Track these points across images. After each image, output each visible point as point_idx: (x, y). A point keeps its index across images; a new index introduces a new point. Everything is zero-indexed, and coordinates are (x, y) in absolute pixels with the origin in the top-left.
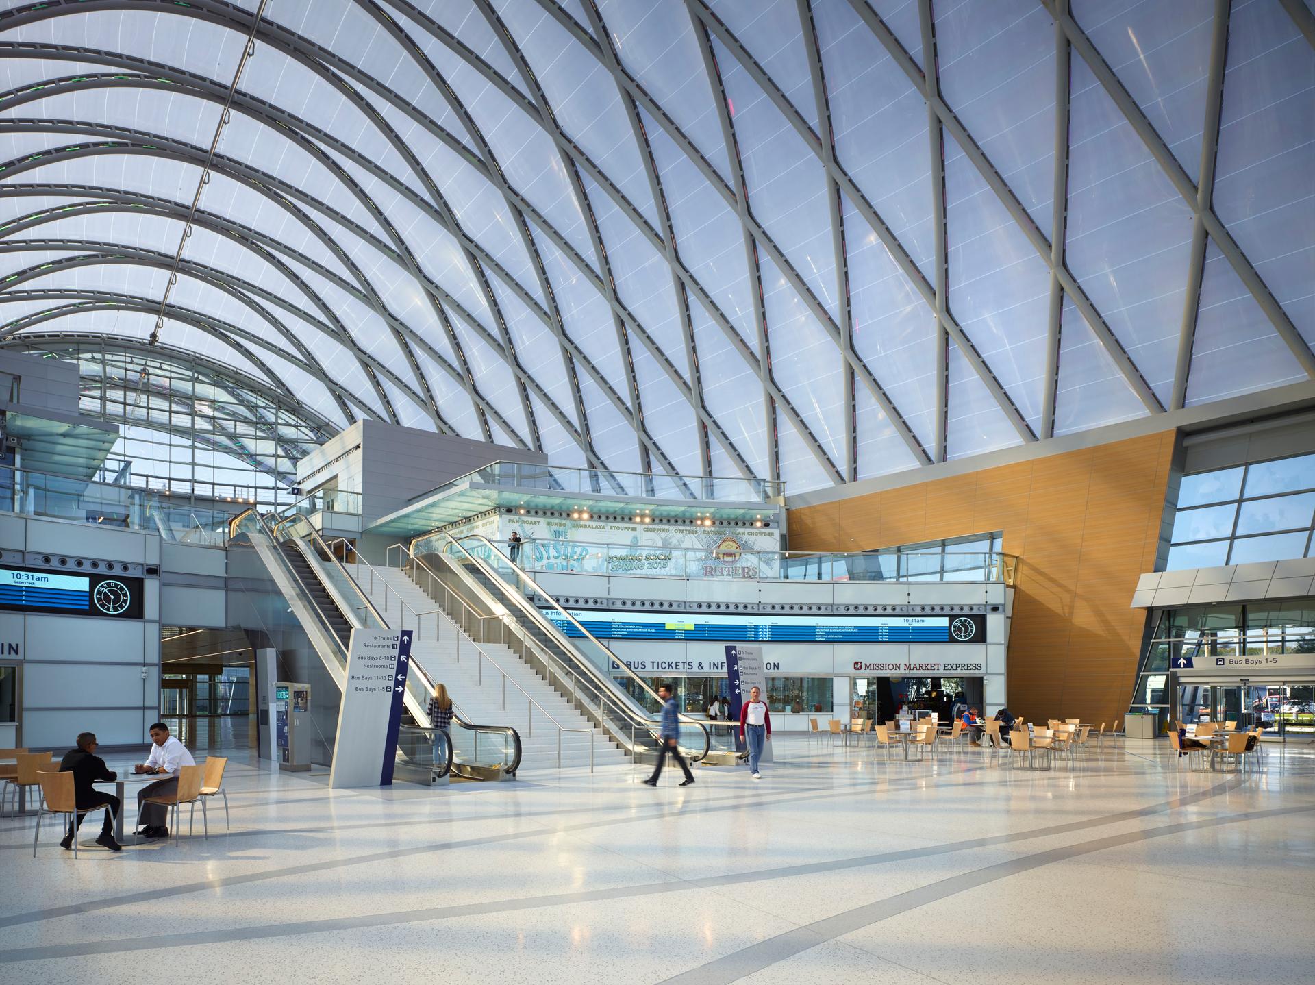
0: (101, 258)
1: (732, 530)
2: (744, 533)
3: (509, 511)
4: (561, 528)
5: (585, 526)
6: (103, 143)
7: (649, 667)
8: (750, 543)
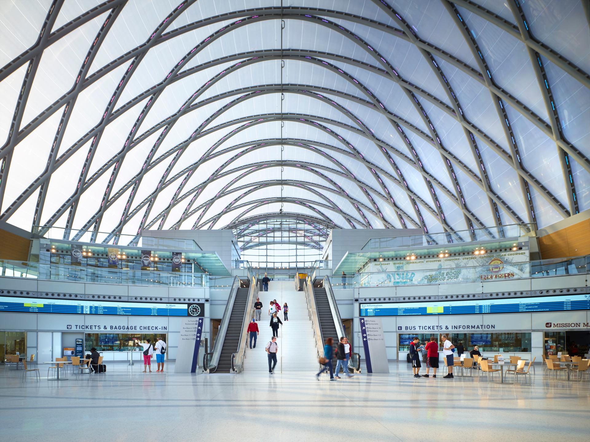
0: (258, 188)
1: (498, 254)
2: (505, 255)
3: (375, 260)
4: (401, 265)
5: (413, 263)
6: (248, 149)
7: (418, 329)
8: (510, 260)
